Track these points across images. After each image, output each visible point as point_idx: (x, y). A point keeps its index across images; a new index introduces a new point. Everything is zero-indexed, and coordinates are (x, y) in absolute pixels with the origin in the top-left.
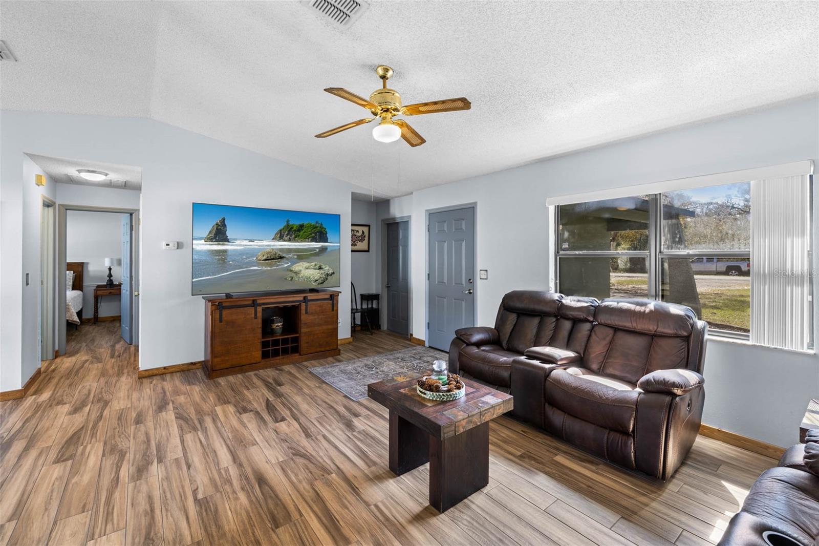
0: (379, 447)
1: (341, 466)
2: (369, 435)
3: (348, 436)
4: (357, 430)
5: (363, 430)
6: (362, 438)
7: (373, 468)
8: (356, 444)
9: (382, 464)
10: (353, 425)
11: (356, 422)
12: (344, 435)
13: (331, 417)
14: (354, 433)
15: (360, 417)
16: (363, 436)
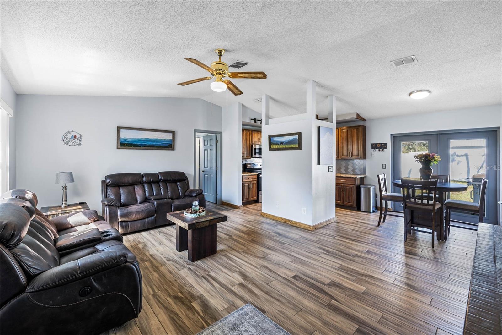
0: (222, 263)
1: (238, 254)
2: (229, 269)
3: (242, 268)
4: (237, 272)
5: (233, 273)
6: (232, 267)
7: (224, 254)
8: (236, 264)
9: (220, 255)
10: (241, 276)
11: (240, 279)
12: (245, 269)
13: (261, 282)
14: (239, 270)
15: (239, 283)
16: (232, 268)
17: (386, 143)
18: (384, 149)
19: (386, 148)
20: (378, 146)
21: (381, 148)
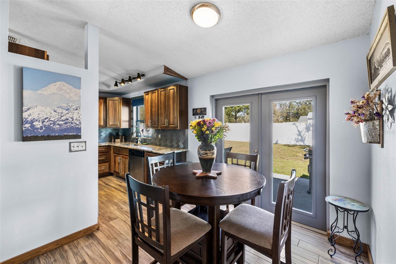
17: (206, 108)
18: (204, 116)
19: (206, 114)
20: (198, 112)
21: (201, 115)
